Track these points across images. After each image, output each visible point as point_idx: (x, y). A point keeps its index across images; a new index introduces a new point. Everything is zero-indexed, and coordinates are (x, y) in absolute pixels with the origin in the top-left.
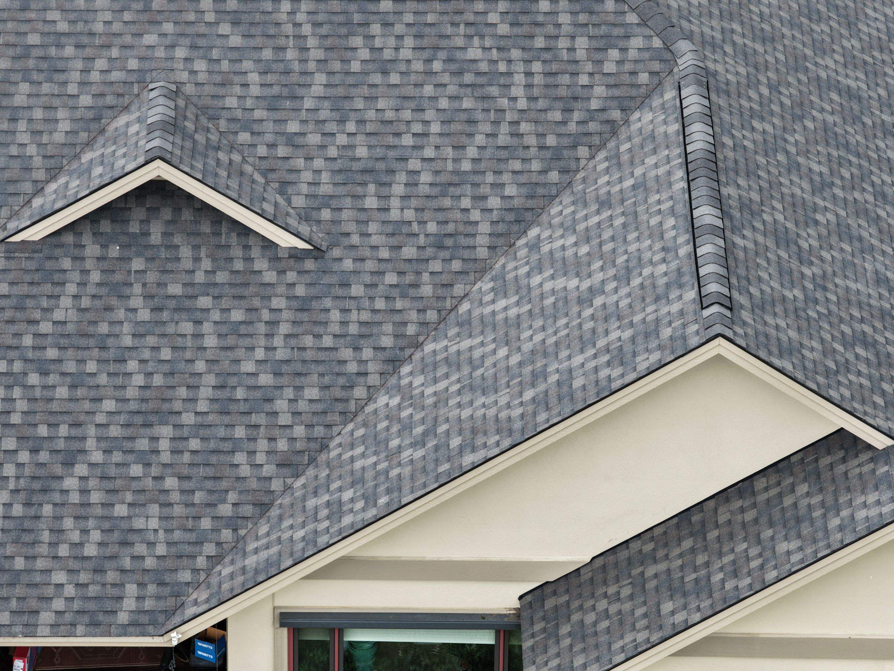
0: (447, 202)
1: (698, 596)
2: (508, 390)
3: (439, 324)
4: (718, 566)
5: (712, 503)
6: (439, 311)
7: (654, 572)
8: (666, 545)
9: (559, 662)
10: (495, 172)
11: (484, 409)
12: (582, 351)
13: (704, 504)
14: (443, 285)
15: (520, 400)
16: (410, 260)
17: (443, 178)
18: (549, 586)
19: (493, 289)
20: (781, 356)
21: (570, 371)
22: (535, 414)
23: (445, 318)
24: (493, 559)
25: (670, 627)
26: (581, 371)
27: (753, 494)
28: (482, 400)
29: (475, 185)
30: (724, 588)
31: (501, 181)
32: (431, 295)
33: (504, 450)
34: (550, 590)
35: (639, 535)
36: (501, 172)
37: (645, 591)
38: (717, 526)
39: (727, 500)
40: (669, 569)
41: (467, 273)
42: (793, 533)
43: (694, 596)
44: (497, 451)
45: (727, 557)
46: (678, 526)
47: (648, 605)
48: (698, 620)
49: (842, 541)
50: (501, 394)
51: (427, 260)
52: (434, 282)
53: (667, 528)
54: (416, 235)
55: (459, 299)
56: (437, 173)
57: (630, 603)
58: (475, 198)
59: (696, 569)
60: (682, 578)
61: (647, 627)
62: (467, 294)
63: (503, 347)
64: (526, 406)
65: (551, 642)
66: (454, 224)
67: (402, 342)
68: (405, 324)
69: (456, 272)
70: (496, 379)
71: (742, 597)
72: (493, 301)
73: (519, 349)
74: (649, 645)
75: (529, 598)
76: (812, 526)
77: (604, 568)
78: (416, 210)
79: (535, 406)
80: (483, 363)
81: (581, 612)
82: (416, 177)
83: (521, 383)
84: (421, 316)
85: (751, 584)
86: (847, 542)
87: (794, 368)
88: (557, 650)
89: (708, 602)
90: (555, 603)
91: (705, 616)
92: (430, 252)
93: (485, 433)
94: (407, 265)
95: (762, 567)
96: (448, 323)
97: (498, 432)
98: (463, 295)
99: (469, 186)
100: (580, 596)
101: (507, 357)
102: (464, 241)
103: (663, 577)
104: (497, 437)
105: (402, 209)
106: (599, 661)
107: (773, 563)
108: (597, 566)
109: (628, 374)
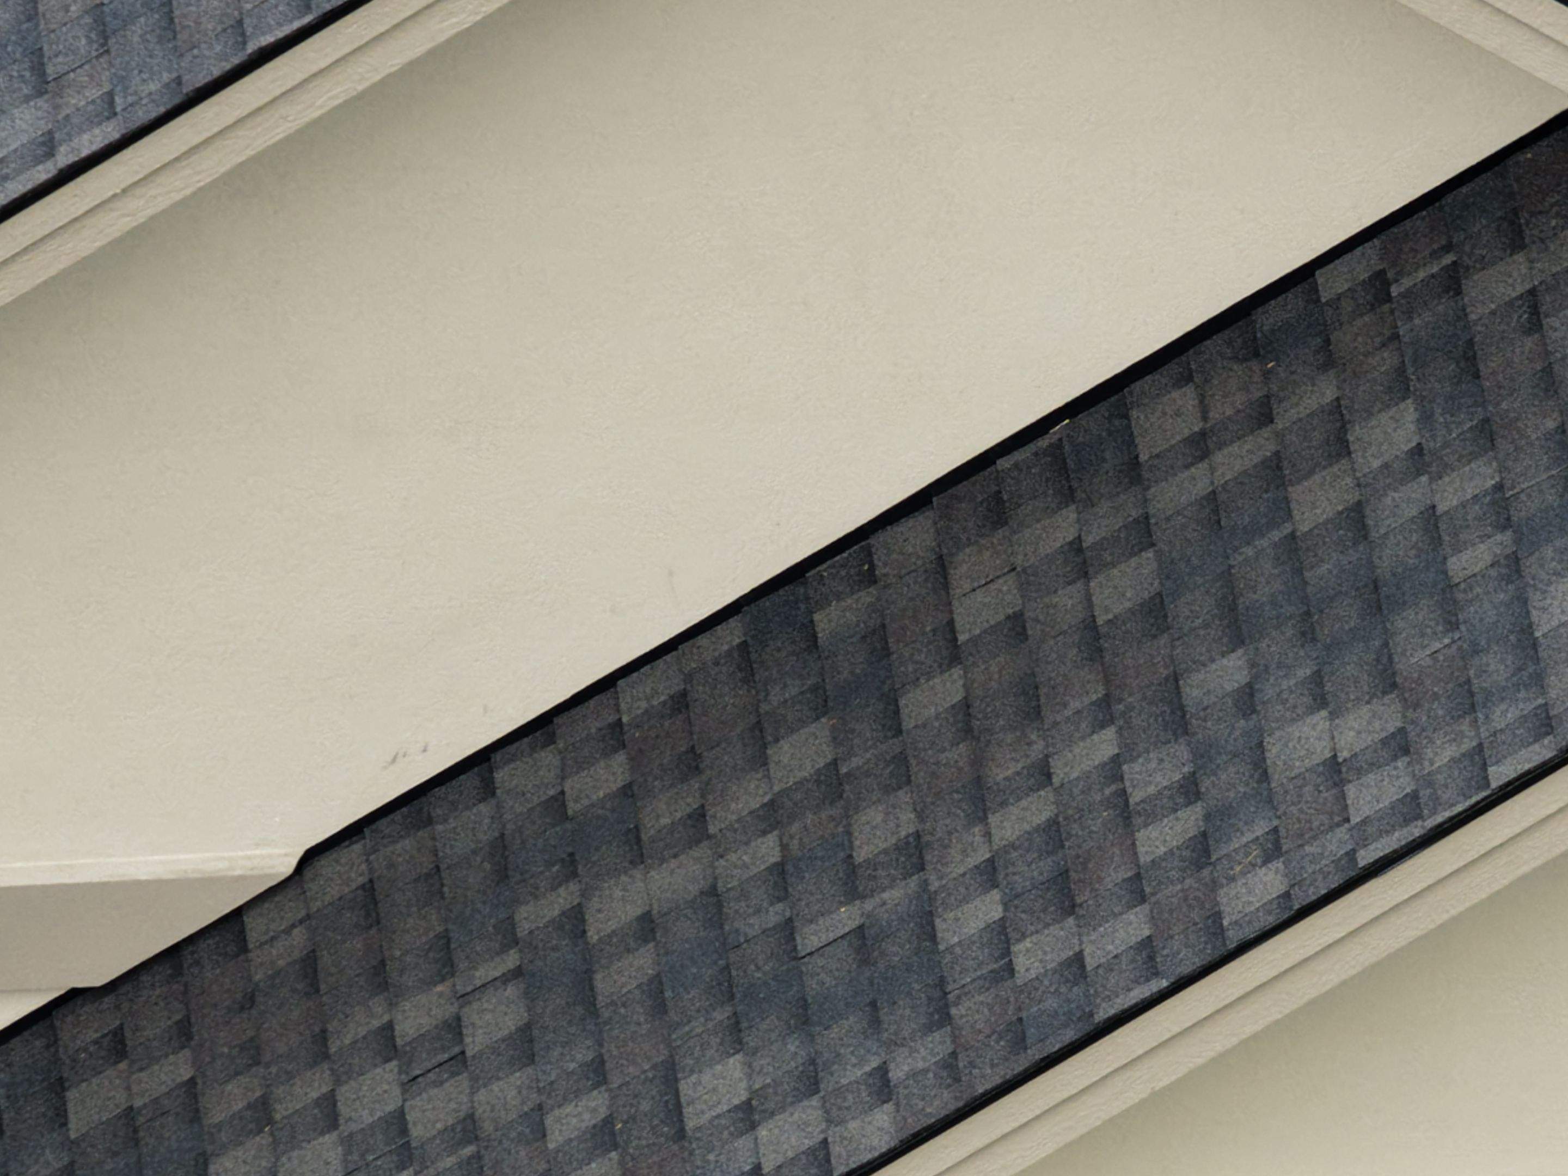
4: (972, 861)
5: (918, 535)
7: (634, 911)
8: (690, 764)
13: (877, 540)
18: (86, 1010)
27: (1134, 472)
30: (1010, 970)
34: (91, 1034)
37: (592, 1010)
38: (953, 653)
39: (1002, 513)
40: (712, 891)
42: (1352, 667)
43: (853, 1021)
45: (1014, 811)
46: (744, 660)
47: (615, 1080)
48: (882, 1144)
53: (689, 678)
57: (519, 1077)
59: (853, 882)
60: (788, 929)
71: (1104, 1012)
76: (1452, 625)
77: (368, 902)
81: (264, 1139)
85: (1148, 942)
89: (930, 1050)
90: (121, 1098)
91: (915, 1125)
95: (1201, 850)
100: (252, 1054)
103: (687, 931)
107: (1261, 828)
108: (334, 892)
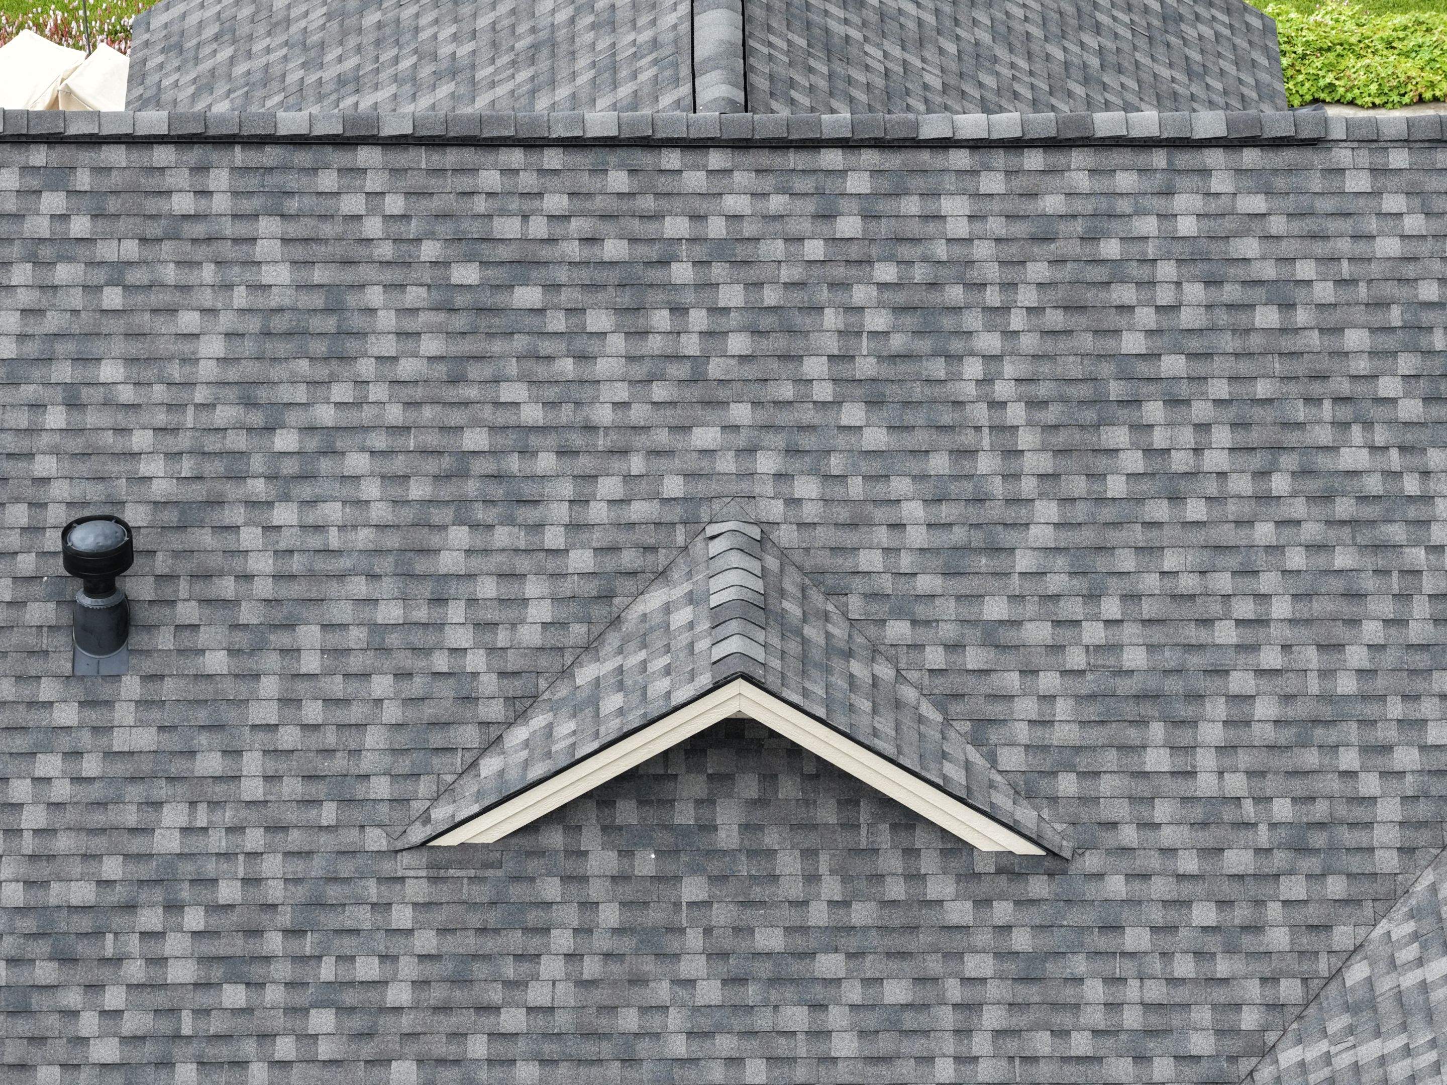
0: (1311, 758)
3: (1307, 1006)
6: (1305, 980)
10: (1405, 697)
14: (1311, 928)
16: (1241, 877)
17: (1301, 710)
19: (1415, 936)
23: (1318, 995)
29: (1367, 723)
31: (1418, 716)
32: (1287, 949)
36: (1417, 697)
41: (1358, 902)
51: (1277, 876)
52: (1292, 922)
54: (1251, 825)
55: (1345, 955)
56: (1287, 698)
58: (1366, 749)
62: (1361, 945)
66: (1327, 802)
67: (1234, 1045)
68: (1237, 1007)
69: (1336, 901)
72: (1420, 962)
78: (1250, 774)
82: (1246, 708)
84: (1269, 992)
92: (1280, 859)
94: (1236, 886)
96: (1325, 1004)
98: (1352, 948)
99: (1355, 725)
102: (1348, 837)
105: (1221, 773)
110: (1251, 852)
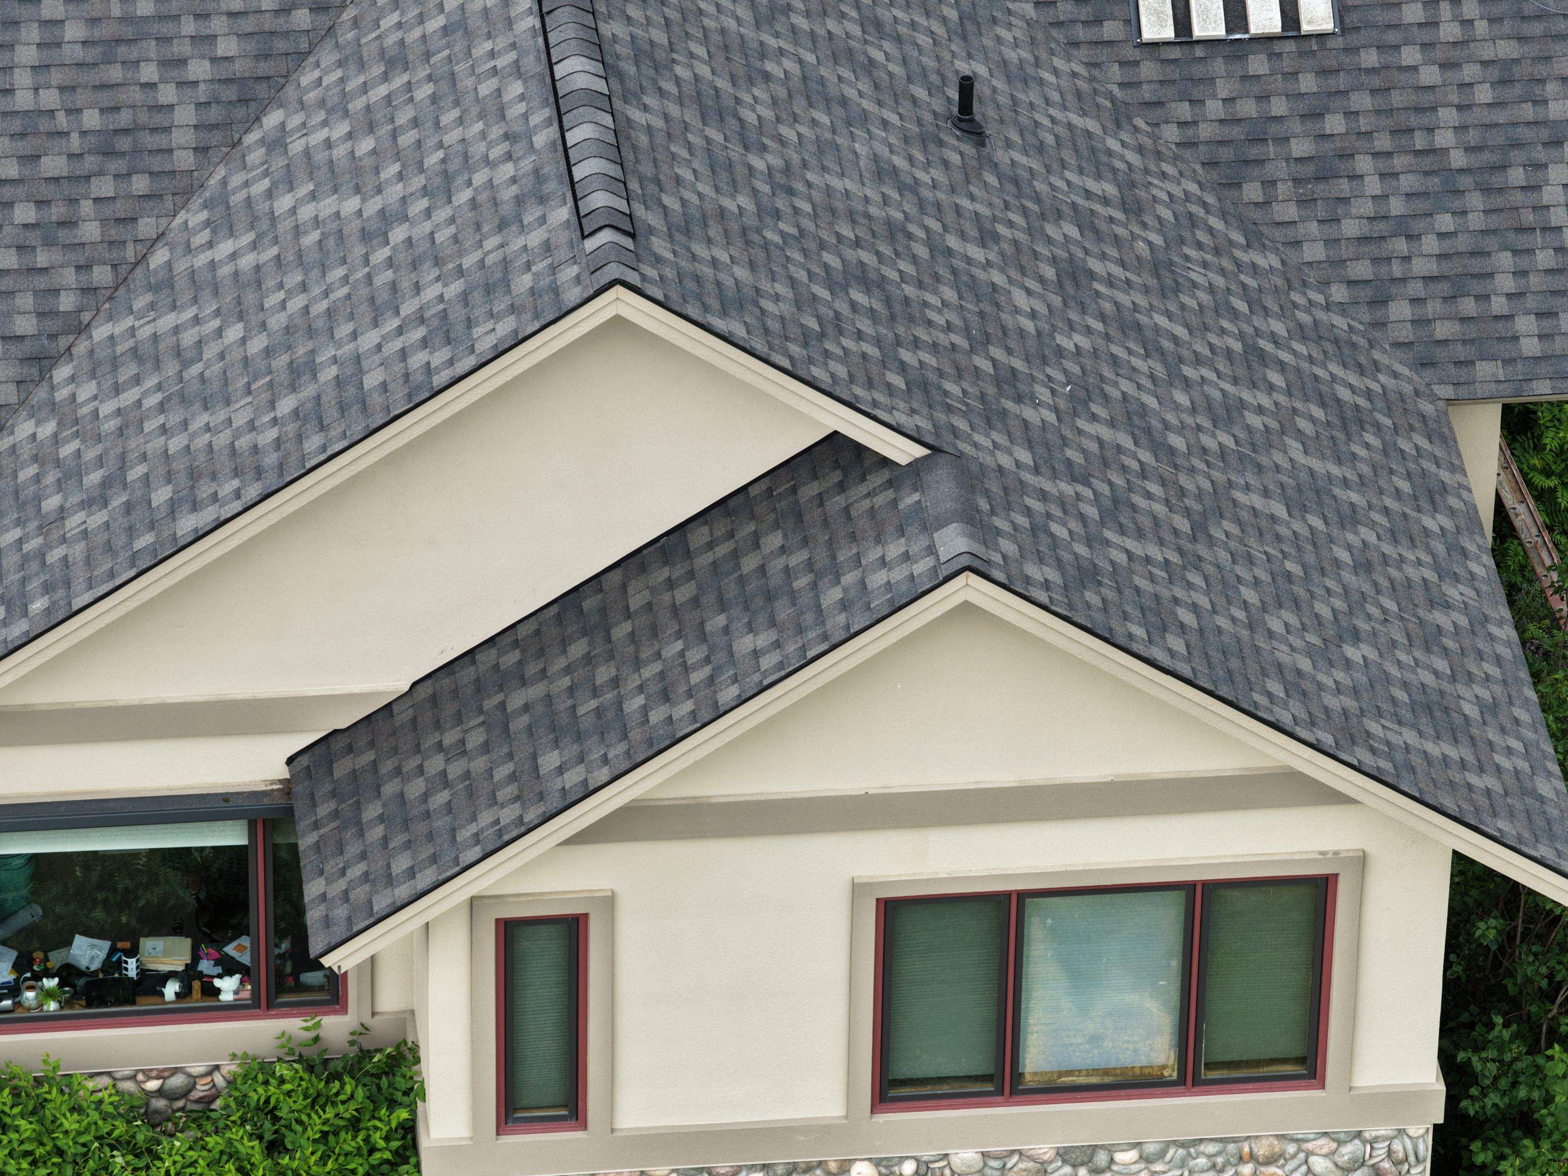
0: (115, 73)
1: (603, 739)
2: (249, 399)
3: (117, 289)
4: (635, 685)
5: (616, 576)
6: (114, 266)
7: (522, 702)
8: (541, 653)
9: (365, 868)
10: (197, 16)
11: (208, 435)
12: (376, 324)
13: (603, 578)
14: (119, 221)
15: (272, 415)
16: (56, 180)
17: (104, 31)
18: (339, 736)
19: (208, 223)
20: (724, 313)
21: (358, 359)
22: (300, 438)
23: (126, 278)
24: (240, 697)
25: (557, 794)
26: (377, 359)
27: (688, 554)
28: (203, 419)
29: (163, 40)
30: (648, 721)
31: (209, 32)
32: (99, 239)
33: (249, 503)
34: (341, 744)
35: (491, 641)
36: (207, 16)
37: (509, 735)
38: (628, 615)
39: (644, 569)
40: (548, 695)
41: (161, 196)
42: (761, 619)
43: (595, 738)
44: (237, 506)
45: (649, 668)
46: (559, 618)
47: (516, 759)
48: (605, 779)
49: (847, 627)
50: (237, 406)
51: (88, 178)
52: (102, 217)
53: (540, 624)
54: (65, 134)
55: (149, 244)
56: (93, 21)
57: (484, 758)
58: (167, 64)
59: (596, 692)
60: (574, 707)
61: (518, 798)
62: (163, 234)
63: (234, 323)
64: (283, 425)
65: (349, 834)
66: (131, 111)
67: (52, 325)
68: (56, 292)
69: (140, 196)
70: (226, 380)
71: (679, 735)
72: (210, 245)
73: (263, 325)
74: (523, 829)
75: (304, 761)
76: (794, 605)
77: (434, 700)
78: (62, 89)
79: (299, 423)
80: (200, 354)
81: (399, 780)
82: (57, 32)
83: (271, 385)
84: (84, 277)
86: (857, 627)
87: (748, 332)
88: (362, 848)
89: (621, 748)
90: (351, 765)
91: (617, 773)
92: (90, 163)
93: (214, 476)
94: (52, 187)
95: (711, 680)
96: (132, 286)
97: (237, 473)
98: (155, 236)
99: (153, 43)
100: (395, 751)
101: (243, 341)
102: (150, 141)
103: (540, 709)
104: (236, 483)
105: (36, 90)
106: (436, 862)
107: (731, 673)
108: (422, 696)
109: (461, 359)
110: (65, 157)
